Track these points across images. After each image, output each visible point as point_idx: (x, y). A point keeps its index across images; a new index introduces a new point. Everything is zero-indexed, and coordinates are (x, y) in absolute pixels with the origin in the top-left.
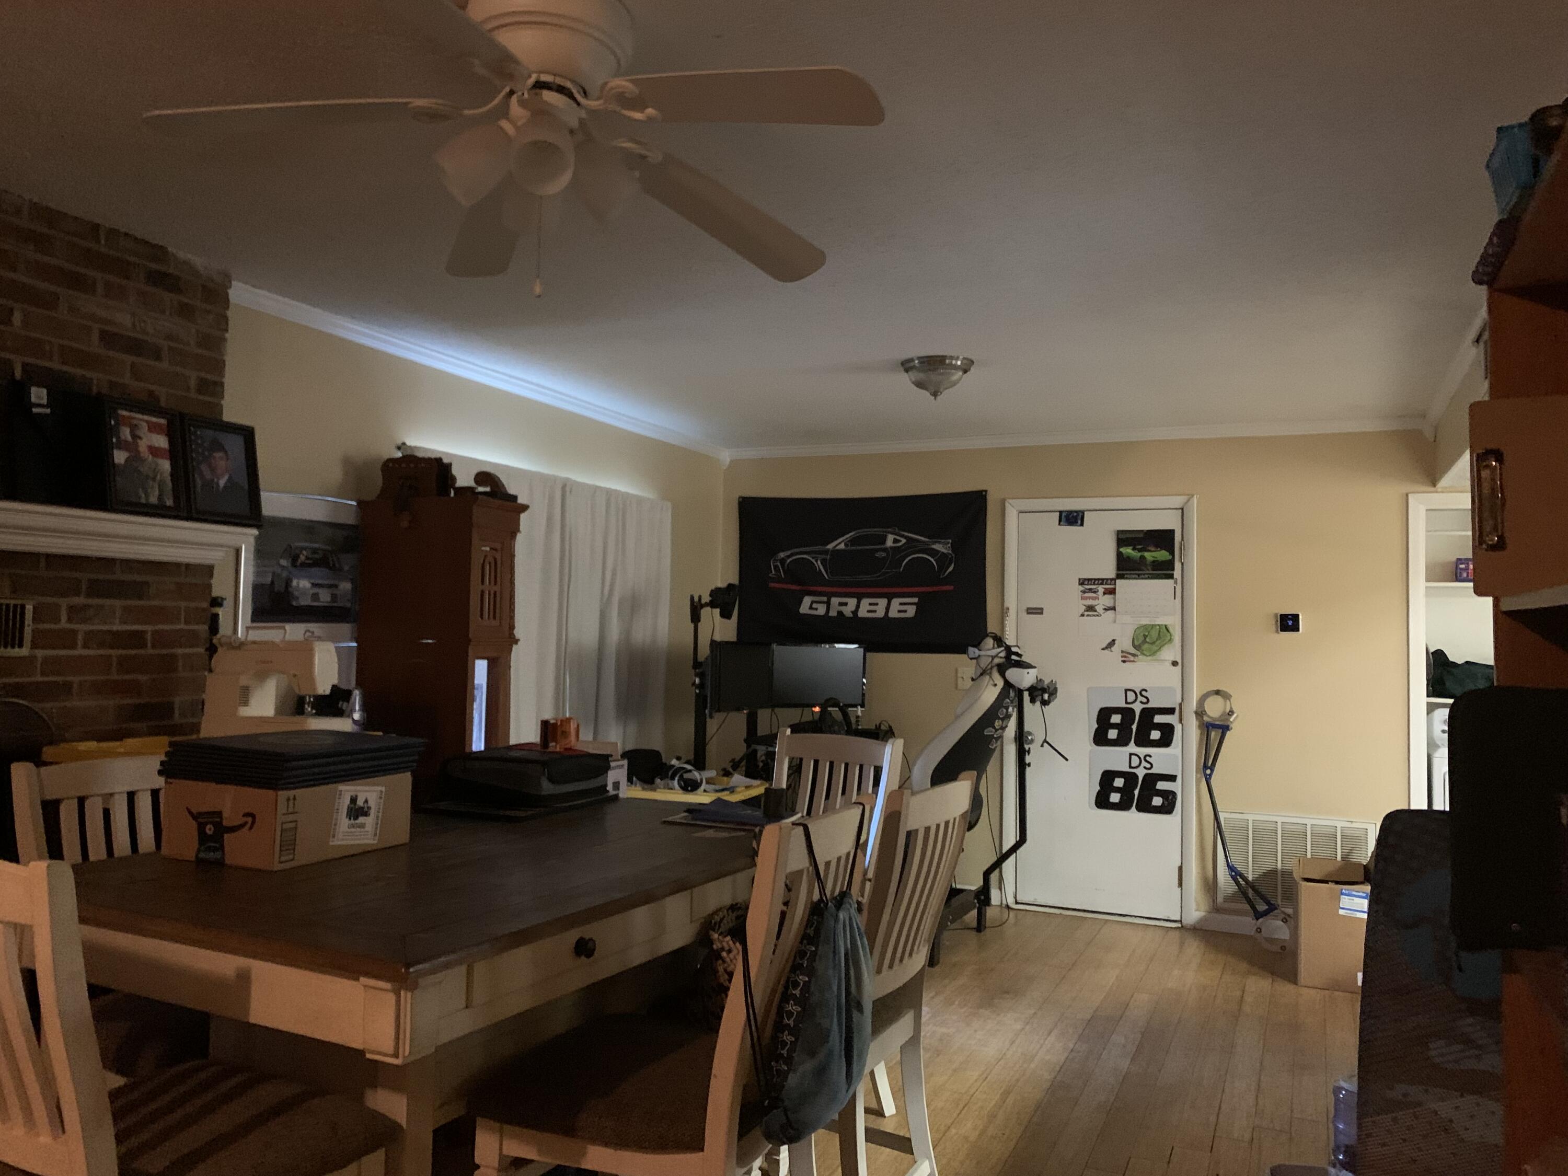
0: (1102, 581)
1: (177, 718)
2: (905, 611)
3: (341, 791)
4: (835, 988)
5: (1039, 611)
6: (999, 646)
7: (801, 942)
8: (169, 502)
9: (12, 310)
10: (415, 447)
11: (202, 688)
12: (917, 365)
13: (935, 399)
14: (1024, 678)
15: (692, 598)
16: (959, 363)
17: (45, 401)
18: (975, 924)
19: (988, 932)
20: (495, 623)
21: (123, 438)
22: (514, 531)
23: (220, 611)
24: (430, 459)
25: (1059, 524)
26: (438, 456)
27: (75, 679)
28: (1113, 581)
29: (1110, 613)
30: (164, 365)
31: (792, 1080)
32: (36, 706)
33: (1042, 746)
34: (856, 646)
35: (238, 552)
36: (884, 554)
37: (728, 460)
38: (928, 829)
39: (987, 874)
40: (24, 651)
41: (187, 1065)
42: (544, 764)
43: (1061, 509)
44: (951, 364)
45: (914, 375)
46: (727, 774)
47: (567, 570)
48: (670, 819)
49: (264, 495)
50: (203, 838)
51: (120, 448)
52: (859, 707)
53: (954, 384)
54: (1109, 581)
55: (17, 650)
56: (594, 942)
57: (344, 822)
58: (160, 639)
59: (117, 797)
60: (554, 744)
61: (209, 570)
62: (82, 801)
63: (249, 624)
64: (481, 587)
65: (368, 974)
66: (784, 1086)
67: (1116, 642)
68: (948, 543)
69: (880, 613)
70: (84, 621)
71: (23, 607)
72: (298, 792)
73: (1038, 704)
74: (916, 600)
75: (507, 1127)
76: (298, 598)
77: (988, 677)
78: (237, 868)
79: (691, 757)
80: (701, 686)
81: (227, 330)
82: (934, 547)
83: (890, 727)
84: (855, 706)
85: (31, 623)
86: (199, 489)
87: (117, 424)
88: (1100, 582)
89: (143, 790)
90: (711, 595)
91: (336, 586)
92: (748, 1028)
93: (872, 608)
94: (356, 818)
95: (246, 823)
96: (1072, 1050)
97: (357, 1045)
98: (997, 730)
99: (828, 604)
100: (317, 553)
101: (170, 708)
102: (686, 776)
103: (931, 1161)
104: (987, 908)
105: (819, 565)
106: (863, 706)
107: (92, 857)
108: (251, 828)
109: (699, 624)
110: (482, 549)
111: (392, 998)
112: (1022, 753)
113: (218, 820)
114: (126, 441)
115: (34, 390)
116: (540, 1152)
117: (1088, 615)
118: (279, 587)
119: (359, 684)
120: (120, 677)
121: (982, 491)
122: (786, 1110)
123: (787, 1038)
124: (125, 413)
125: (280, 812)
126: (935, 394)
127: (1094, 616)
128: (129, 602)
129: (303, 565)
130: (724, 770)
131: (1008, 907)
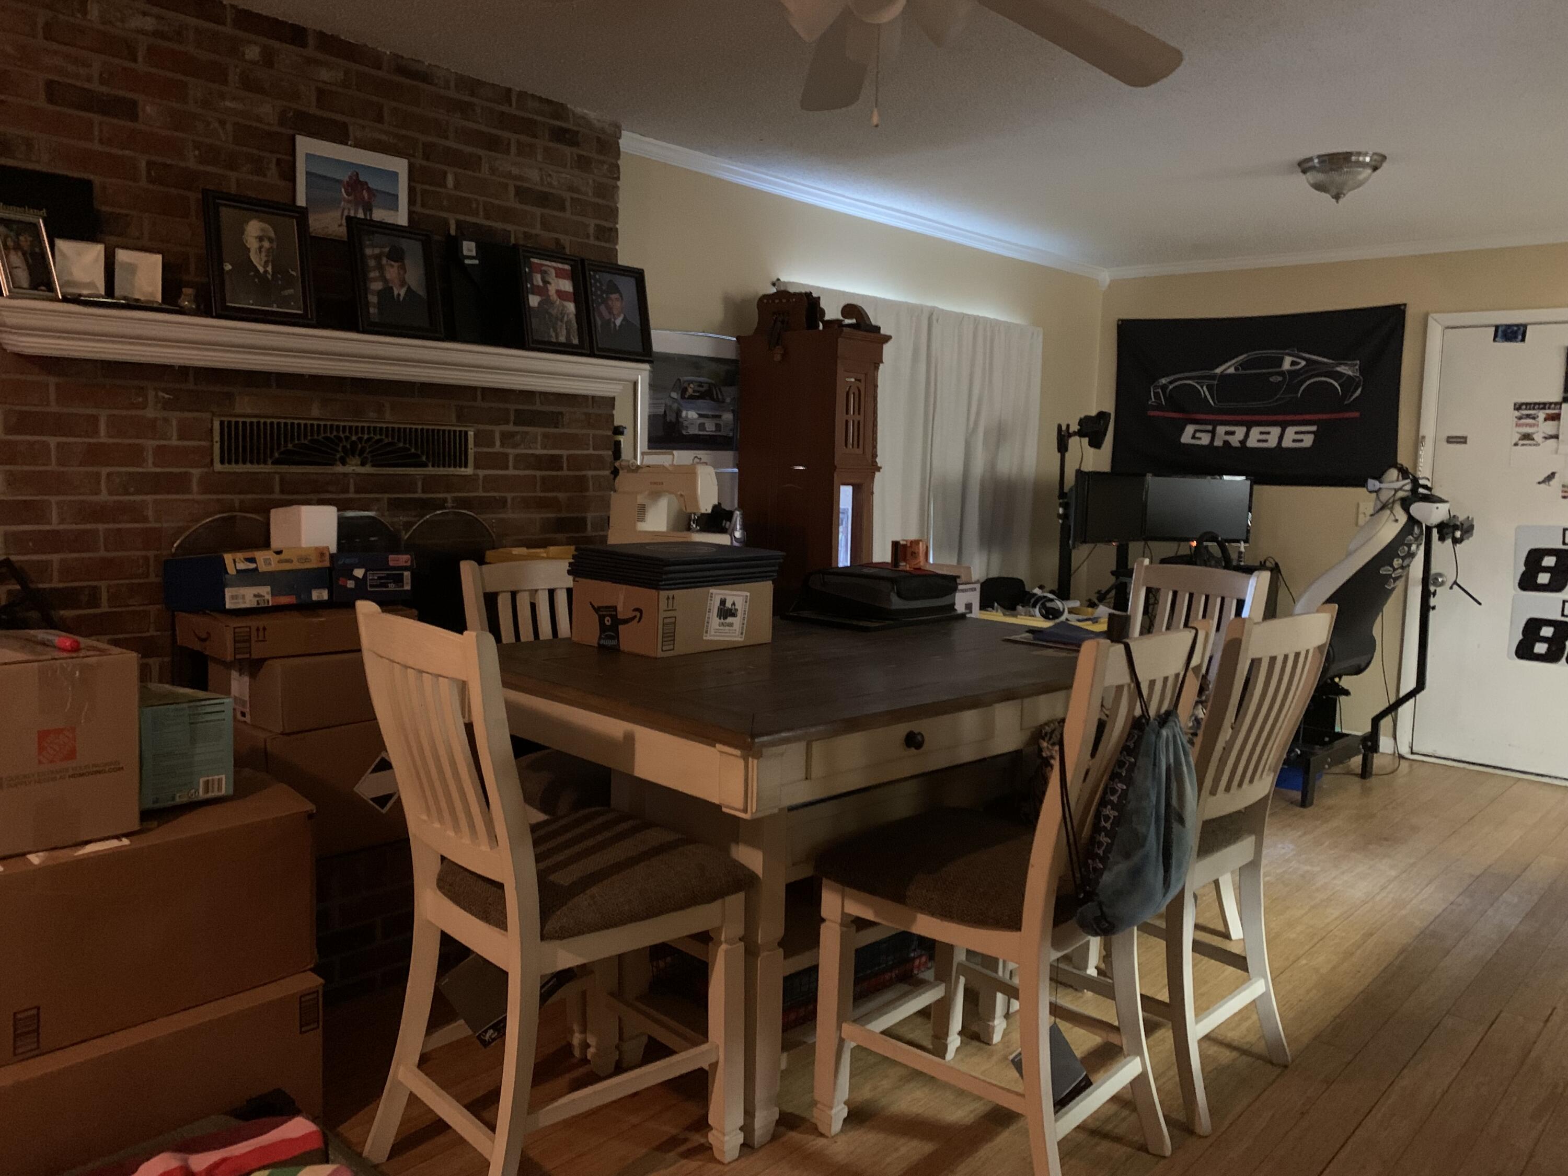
0: (1543, 406)
1: (590, 531)
2: (1301, 441)
3: (712, 594)
4: (1154, 798)
5: (1463, 440)
6: (1404, 478)
7: (1121, 753)
8: (576, 341)
9: (445, 173)
10: (789, 283)
11: (607, 506)
12: (1317, 165)
13: (1337, 202)
14: (1434, 514)
15: (1060, 426)
16: (1368, 159)
17: (474, 254)
18: (1359, 771)
19: (1373, 780)
20: (859, 451)
21: (535, 283)
22: (877, 360)
23: (621, 438)
24: (800, 294)
25: (1494, 340)
26: (808, 291)
27: (509, 496)
28: (1558, 405)
29: (1553, 441)
30: (568, 215)
31: (1107, 878)
32: (480, 517)
33: (1451, 588)
34: (1242, 478)
35: (635, 384)
36: (1280, 379)
37: (1108, 281)
38: (1273, 659)
39: (1376, 721)
40: (469, 471)
41: (593, 809)
42: (892, 581)
43: (1498, 322)
44: (1358, 162)
45: (1312, 177)
46: (1092, 605)
47: (932, 400)
48: (1012, 638)
49: (654, 333)
50: (603, 628)
51: (533, 293)
52: (1242, 543)
53: (1360, 184)
54: (1553, 406)
55: (463, 469)
56: (922, 736)
57: (715, 621)
58: (575, 463)
59: (540, 592)
60: (904, 564)
61: (610, 402)
62: (514, 594)
63: (646, 449)
64: (845, 417)
65: (721, 742)
66: (1098, 883)
67: (1556, 475)
68: (1356, 365)
69: (1272, 442)
70: (515, 446)
71: (466, 433)
72: (676, 592)
73: (1449, 541)
74: (1314, 428)
75: (847, 889)
76: (687, 427)
77: (1388, 512)
78: (629, 654)
79: (1055, 587)
80: (1065, 517)
81: (618, 179)
82: (1338, 369)
83: (1277, 564)
84: (1238, 541)
85: (473, 447)
86: (599, 329)
87: (531, 271)
88: (1541, 406)
89: (562, 588)
90: (1079, 425)
91: (719, 417)
92: (1063, 824)
93: (1263, 437)
94: (725, 618)
95: (635, 617)
96: (1452, 903)
97: (716, 801)
98: (1395, 570)
99: (1213, 432)
100: (702, 387)
101: (584, 520)
102: (1049, 605)
103: (1267, 982)
104: (1375, 755)
105: (1204, 391)
106: (1246, 541)
107: (523, 639)
108: (639, 621)
109: (1067, 455)
110: (847, 380)
111: (741, 763)
112: (1426, 595)
113: (614, 613)
114: (538, 286)
115: (465, 243)
116: (877, 914)
117: (1523, 445)
118: (671, 417)
119: (741, 506)
120: (542, 495)
121: (1400, 305)
122: (1100, 905)
123: (1104, 839)
124: (536, 261)
125: (661, 611)
126: (1337, 197)
127: (1530, 445)
128: (547, 430)
129: (692, 397)
130: (1090, 600)
131: (1401, 757)
